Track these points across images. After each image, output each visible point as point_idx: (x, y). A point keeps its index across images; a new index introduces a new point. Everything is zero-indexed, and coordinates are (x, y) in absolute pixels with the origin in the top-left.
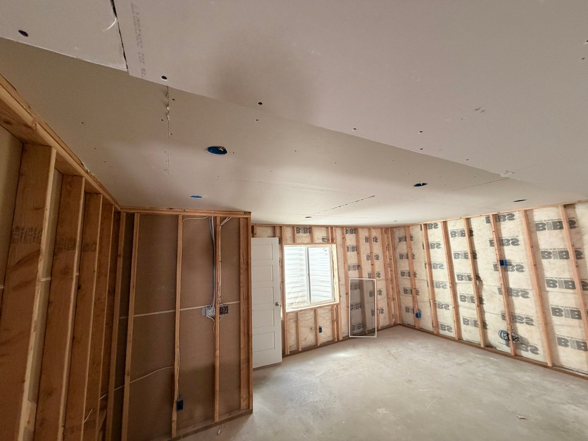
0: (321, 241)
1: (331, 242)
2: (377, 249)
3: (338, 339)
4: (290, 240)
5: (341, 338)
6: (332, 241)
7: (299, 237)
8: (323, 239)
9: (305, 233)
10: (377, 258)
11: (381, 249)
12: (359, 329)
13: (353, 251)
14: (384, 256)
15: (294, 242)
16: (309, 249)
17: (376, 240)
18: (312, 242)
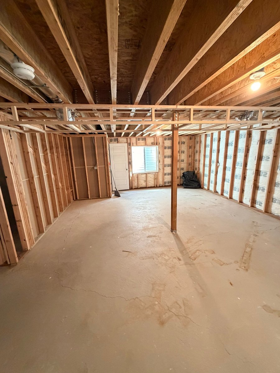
0: (151, 144)
1: (155, 144)
2: (184, 148)
3: (157, 185)
4: (135, 144)
5: (158, 186)
6: (157, 144)
7: (139, 143)
8: (152, 143)
9: (142, 140)
10: (184, 152)
11: (186, 148)
12: (168, 183)
13: (169, 149)
14: (188, 151)
15: (137, 145)
16: (145, 148)
17: (184, 143)
18: (146, 145)
